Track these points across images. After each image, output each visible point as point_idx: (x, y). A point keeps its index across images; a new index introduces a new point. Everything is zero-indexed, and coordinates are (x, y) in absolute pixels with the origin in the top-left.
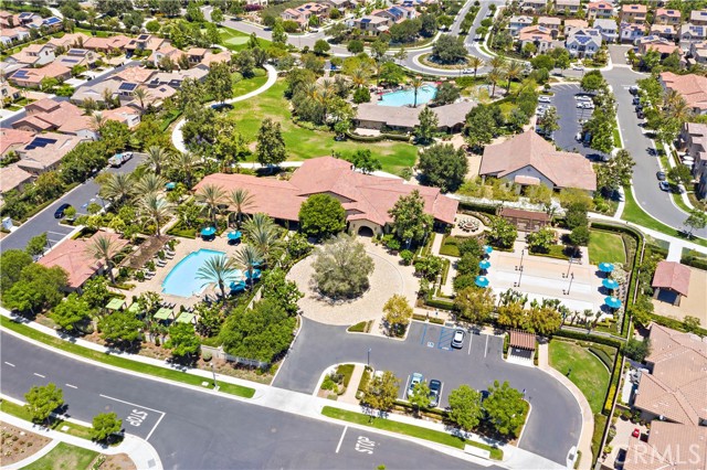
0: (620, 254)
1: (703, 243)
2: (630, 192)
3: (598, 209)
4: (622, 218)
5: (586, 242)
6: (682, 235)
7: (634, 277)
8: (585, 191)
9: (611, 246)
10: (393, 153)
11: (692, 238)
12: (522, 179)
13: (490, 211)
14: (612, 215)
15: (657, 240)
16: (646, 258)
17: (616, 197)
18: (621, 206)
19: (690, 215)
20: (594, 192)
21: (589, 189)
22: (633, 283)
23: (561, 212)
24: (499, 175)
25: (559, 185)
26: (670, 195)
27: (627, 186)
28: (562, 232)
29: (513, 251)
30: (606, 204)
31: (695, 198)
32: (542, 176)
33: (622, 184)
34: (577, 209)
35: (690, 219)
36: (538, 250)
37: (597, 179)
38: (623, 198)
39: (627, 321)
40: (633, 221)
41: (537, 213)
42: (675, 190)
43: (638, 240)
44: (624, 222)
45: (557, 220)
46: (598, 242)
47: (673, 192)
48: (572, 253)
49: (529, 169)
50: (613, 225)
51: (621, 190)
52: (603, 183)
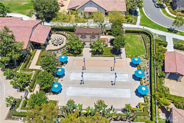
0: (142, 48)
1: (182, 34)
2: (142, 10)
3: (128, 21)
4: (141, 25)
5: (123, 45)
6: (170, 30)
7: (152, 64)
8: (121, 12)
9: (137, 43)
10: (27, 3)
11: (176, 32)
12: (88, 9)
13: (71, 30)
14: (135, 24)
15: (159, 36)
16: (157, 49)
17: (136, 14)
18: (139, 18)
19: (174, 20)
20: (126, 12)
21: (122, 11)
22: (152, 70)
23: (109, 26)
24: (77, 9)
25: (107, 10)
26: (160, 9)
27: (140, 7)
28: (110, 38)
29: (82, 55)
30: (131, 17)
31: (171, 10)
32: (98, 6)
33: (138, 6)
34: (117, 24)
35: (175, 22)
36: (97, 52)
37: (126, 5)
38: (139, 14)
39: (154, 105)
40: (146, 26)
41: (96, 28)
42: (162, 7)
43: (150, 37)
44: (142, 27)
45: (107, 31)
46: (130, 41)
47: (161, 8)
48: (116, 52)
49: (91, 3)
50: (136, 30)
51: (138, 10)
52: (129, 7)
